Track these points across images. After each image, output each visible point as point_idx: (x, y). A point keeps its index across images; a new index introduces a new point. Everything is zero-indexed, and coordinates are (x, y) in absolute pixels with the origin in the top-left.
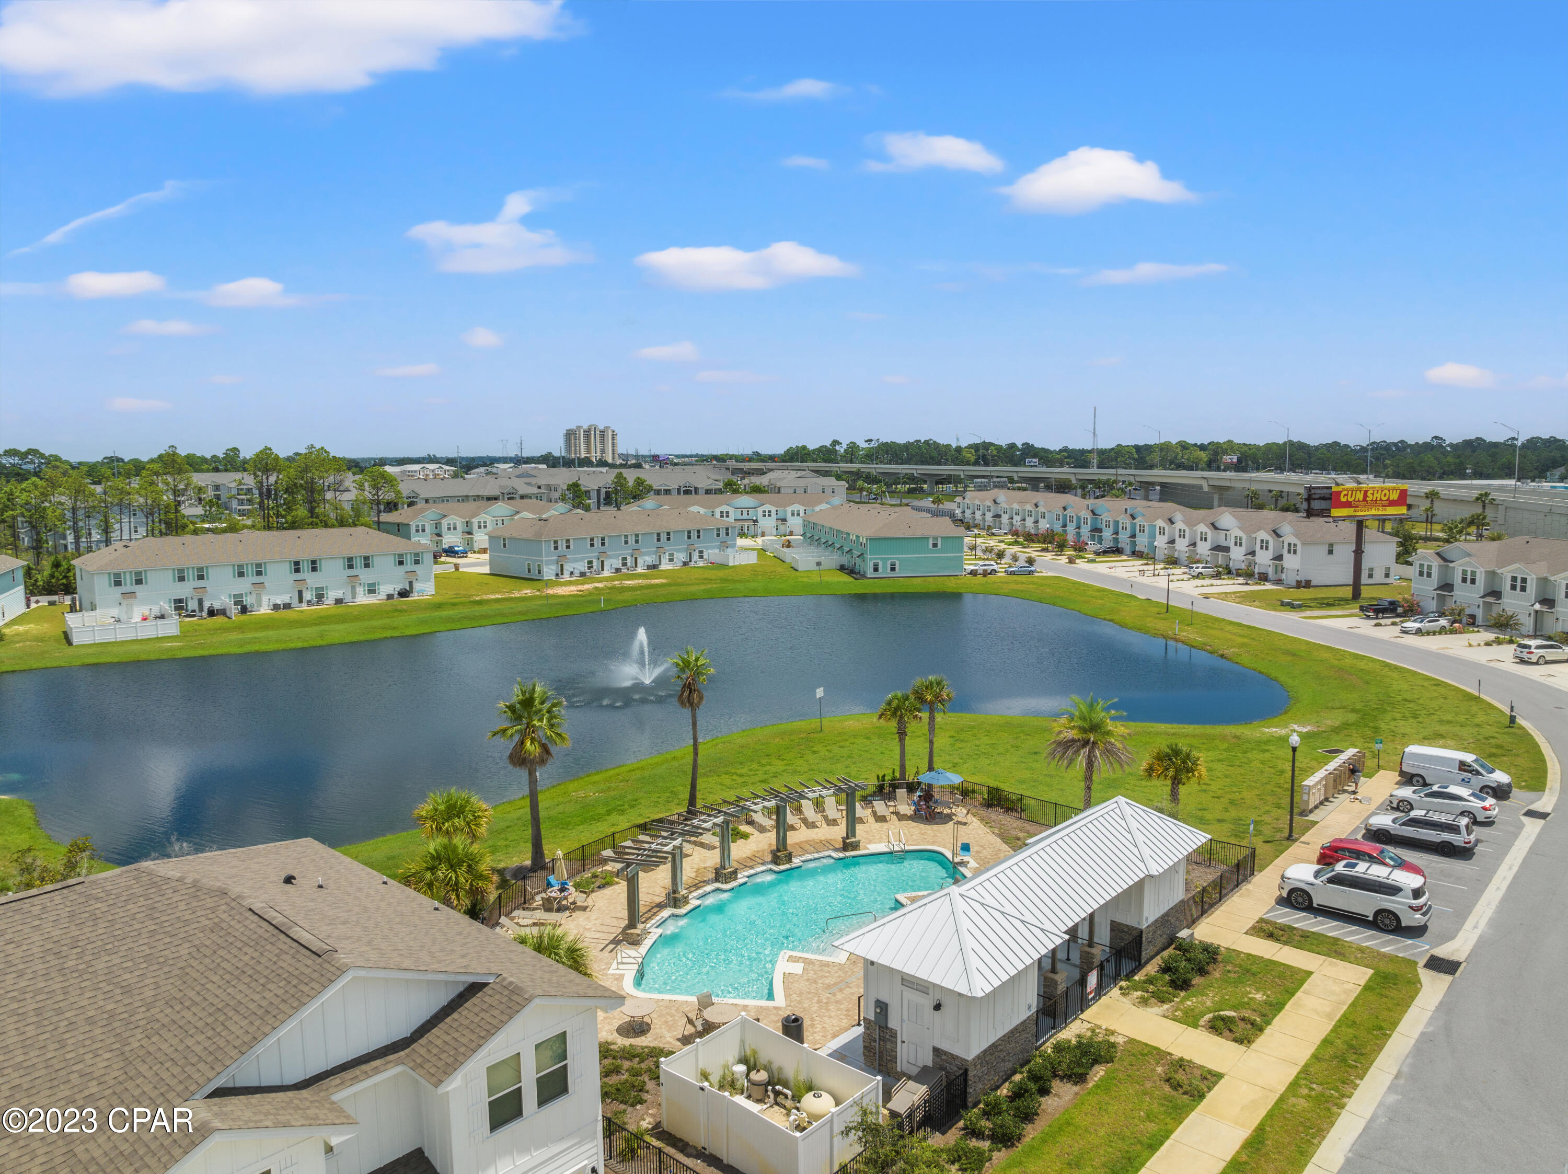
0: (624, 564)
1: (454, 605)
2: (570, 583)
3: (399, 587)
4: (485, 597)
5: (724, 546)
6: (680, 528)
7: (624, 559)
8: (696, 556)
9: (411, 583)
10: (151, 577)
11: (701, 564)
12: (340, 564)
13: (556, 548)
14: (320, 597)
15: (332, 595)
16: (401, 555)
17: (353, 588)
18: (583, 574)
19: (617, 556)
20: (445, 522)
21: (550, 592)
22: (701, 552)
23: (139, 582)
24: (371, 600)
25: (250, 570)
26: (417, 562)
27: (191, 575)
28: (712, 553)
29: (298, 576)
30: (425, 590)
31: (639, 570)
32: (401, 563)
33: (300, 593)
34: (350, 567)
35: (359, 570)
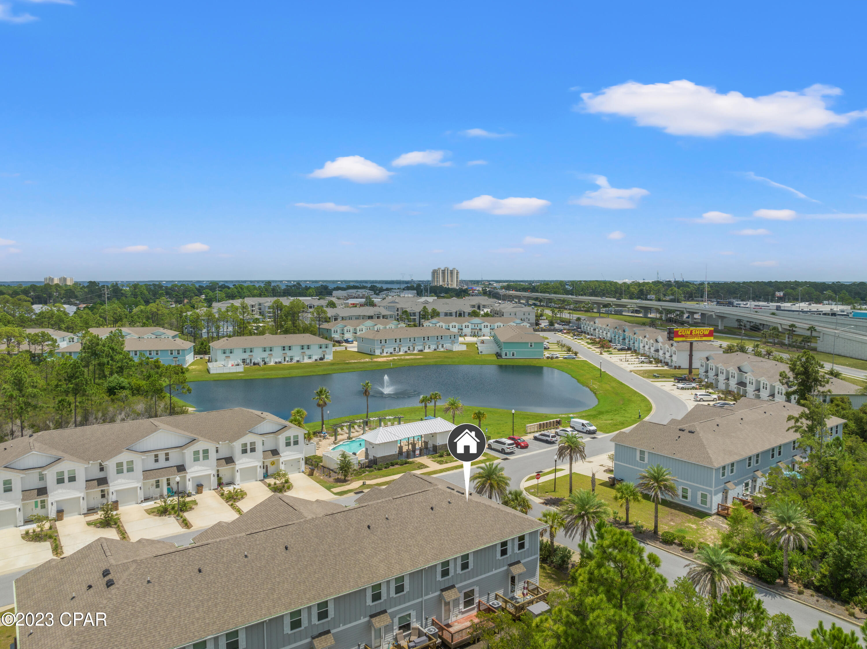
0: (409, 349)
1: (338, 364)
2: (385, 357)
3: (320, 357)
4: (350, 361)
5: (453, 342)
6: (433, 335)
7: (409, 347)
8: (440, 346)
9: (324, 355)
10: (235, 351)
11: (442, 350)
12: (299, 348)
13: (381, 343)
14: (291, 359)
15: (296, 359)
16: (321, 345)
17: (303, 356)
18: (391, 353)
19: (406, 346)
20: (345, 329)
21: (376, 360)
22: (443, 345)
23: (231, 353)
24: (310, 361)
25: (268, 349)
26: (326, 347)
27: (248, 351)
28: (448, 346)
29: (284, 352)
30: (329, 358)
31: (415, 352)
32: (321, 348)
33: (285, 358)
34: (303, 349)
35: (305, 350)
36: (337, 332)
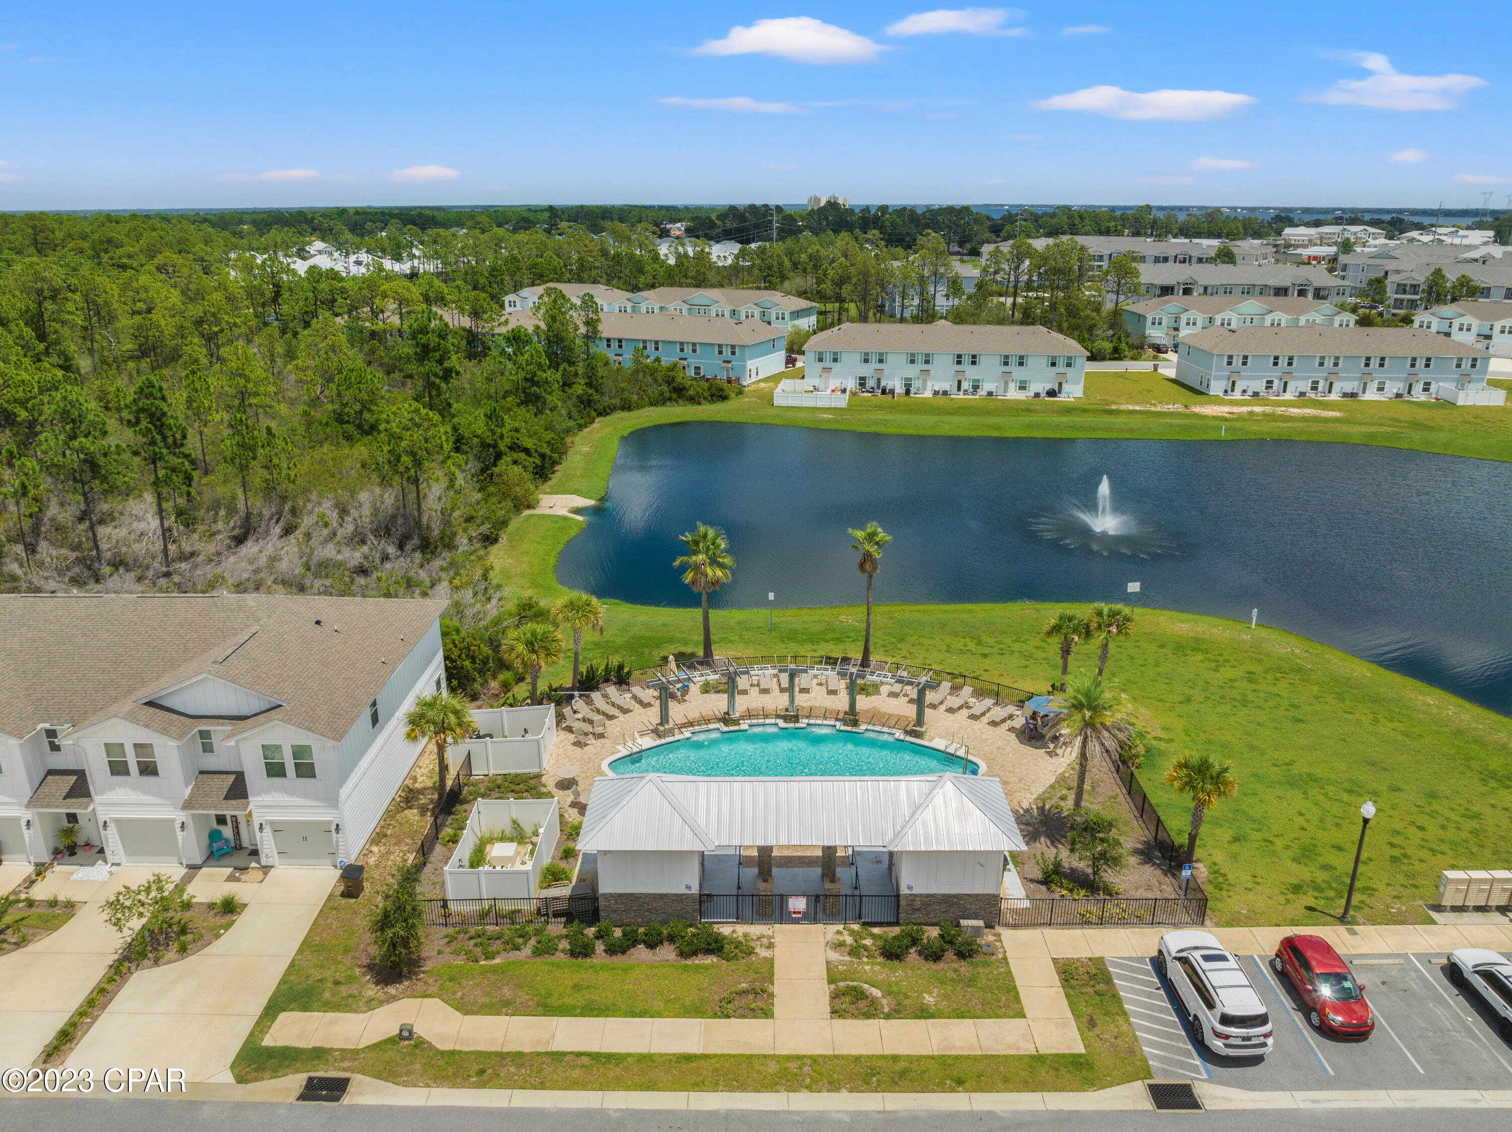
0: (1314, 388)
1: (1085, 411)
2: (1232, 403)
3: (1048, 386)
4: (1123, 407)
5: (1464, 381)
6: (1400, 354)
7: (1315, 383)
8: (1418, 388)
9: (1060, 384)
10: (844, 358)
11: (1423, 398)
12: (997, 361)
13: (1230, 363)
14: (976, 388)
15: (986, 387)
16: (1054, 357)
17: (1006, 383)
18: (1256, 394)
19: (1306, 378)
21: (1197, 409)
22: (1427, 384)
23: (835, 360)
24: (1021, 396)
25: (920, 359)
26: (1069, 365)
27: (874, 358)
28: (1443, 387)
29: (959, 368)
30: (1073, 392)
31: (1334, 397)
32: (1053, 364)
33: (959, 382)
34: (1006, 363)
35: (1013, 368)
36: (1160, 323)
